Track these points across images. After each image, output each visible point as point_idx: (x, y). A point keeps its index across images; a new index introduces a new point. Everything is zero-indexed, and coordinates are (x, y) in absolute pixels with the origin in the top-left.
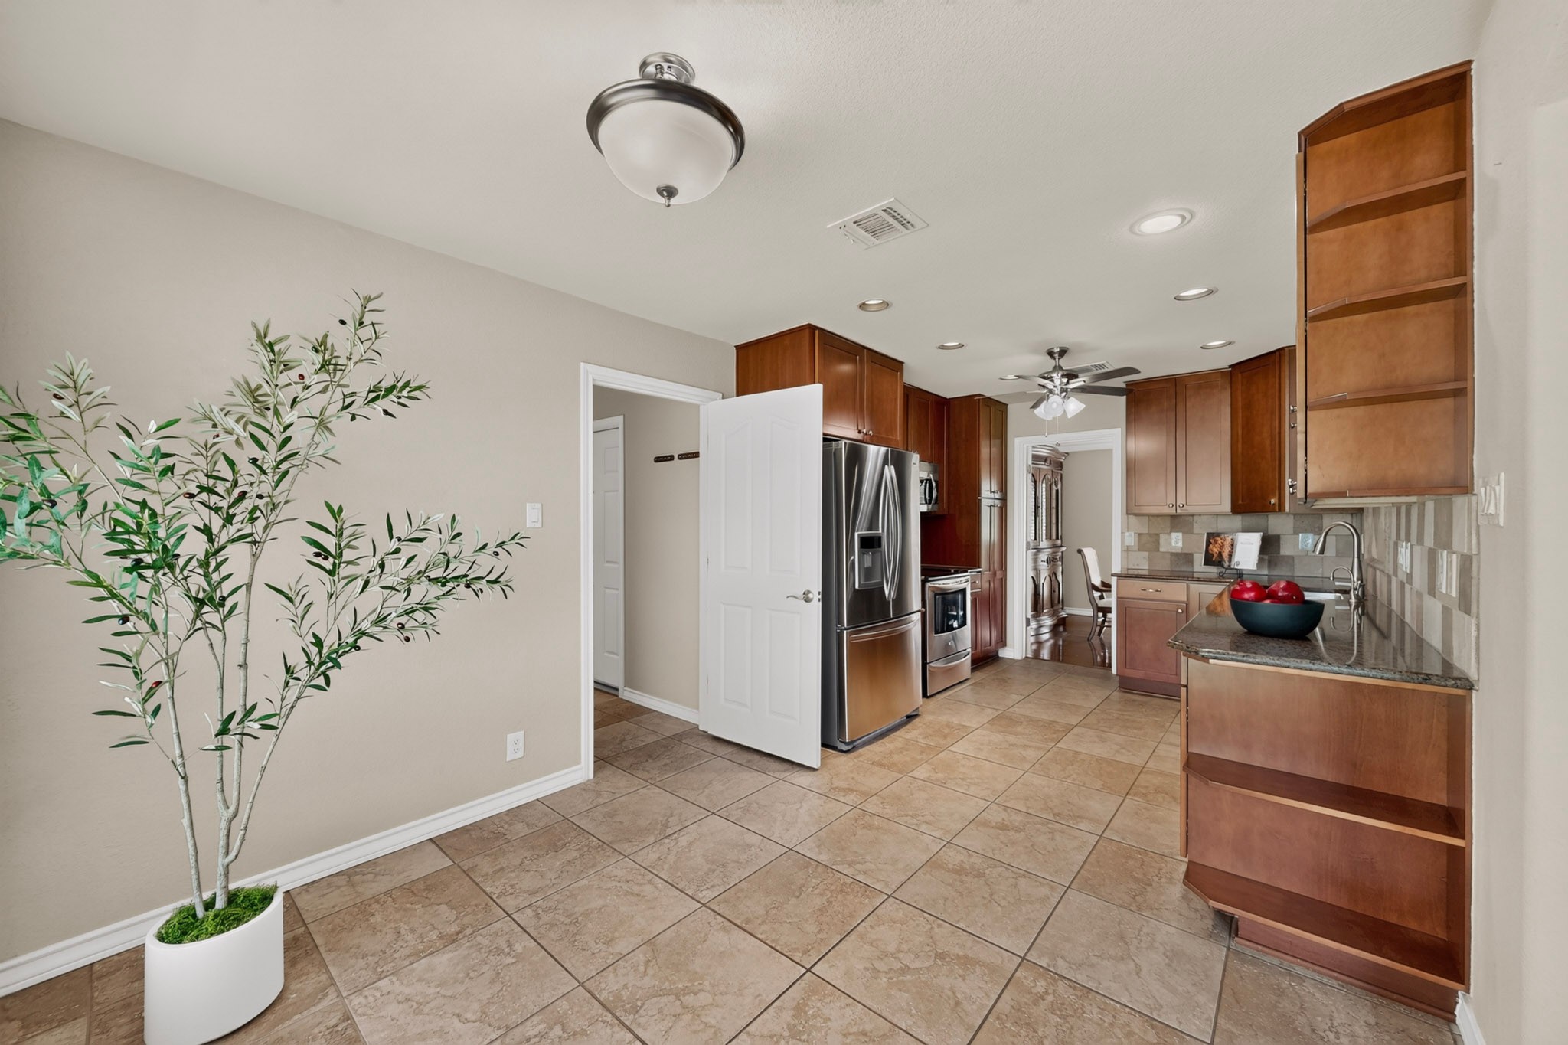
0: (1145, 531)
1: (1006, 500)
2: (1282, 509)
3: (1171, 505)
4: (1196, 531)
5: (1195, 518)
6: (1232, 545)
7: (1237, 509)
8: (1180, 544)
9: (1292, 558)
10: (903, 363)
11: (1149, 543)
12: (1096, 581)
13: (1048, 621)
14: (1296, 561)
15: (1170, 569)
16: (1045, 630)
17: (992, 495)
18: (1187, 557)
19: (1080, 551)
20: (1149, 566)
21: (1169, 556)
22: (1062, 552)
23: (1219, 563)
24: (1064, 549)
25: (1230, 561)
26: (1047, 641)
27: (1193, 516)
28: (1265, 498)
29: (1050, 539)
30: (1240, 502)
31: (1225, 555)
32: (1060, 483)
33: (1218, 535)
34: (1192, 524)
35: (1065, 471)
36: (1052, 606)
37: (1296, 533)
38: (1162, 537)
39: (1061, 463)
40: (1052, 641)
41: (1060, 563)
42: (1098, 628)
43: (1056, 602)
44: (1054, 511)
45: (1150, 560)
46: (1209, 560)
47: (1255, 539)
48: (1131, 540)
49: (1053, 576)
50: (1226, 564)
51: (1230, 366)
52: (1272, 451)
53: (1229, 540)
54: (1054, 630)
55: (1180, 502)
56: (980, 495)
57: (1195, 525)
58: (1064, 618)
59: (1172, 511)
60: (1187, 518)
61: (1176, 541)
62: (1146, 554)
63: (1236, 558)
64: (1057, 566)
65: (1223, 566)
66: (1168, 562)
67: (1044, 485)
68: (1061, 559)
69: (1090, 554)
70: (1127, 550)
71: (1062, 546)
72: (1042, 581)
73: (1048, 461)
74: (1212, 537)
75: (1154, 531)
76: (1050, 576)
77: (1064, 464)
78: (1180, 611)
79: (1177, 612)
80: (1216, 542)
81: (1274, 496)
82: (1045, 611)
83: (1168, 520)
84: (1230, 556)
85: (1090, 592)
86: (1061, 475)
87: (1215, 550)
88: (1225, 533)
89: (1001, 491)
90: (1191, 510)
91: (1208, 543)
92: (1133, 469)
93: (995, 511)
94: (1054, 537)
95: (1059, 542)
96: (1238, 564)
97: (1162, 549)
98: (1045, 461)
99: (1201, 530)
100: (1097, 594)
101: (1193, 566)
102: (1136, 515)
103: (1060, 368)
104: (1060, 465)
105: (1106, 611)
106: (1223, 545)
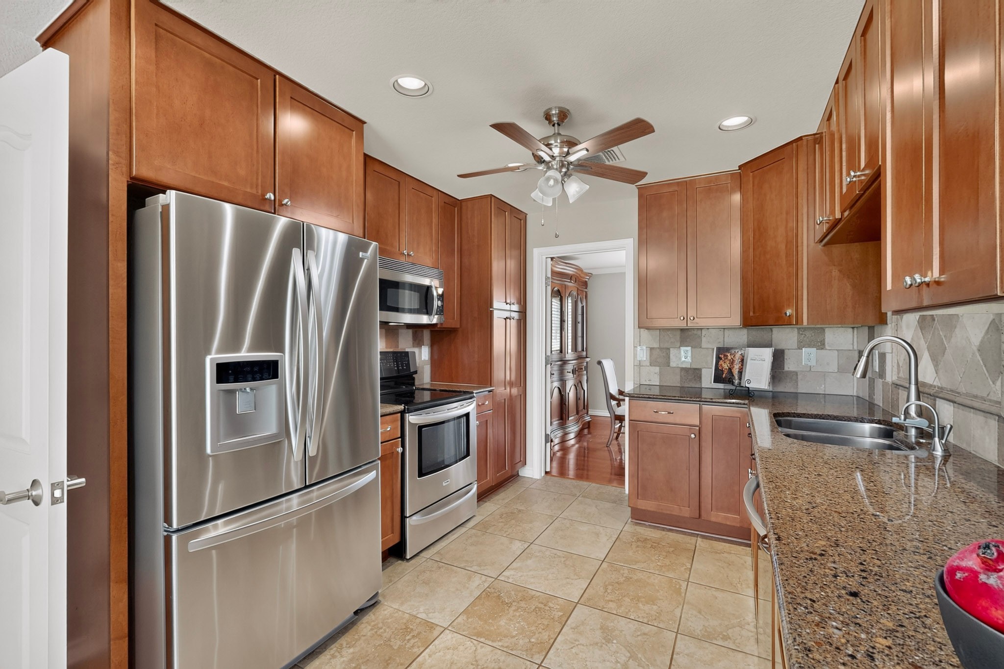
0: (656, 345)
1: (525, 313)
2: (799, 322)
3: (682, 318)
4: (704, 345)
5: (704, 332)
6: (742, 361)
7: (748, 322)
8: (689, 359)
9: (796, 373)
10: (365, 123)
11: (660, 357)
12: (614, 390)
13: (573, 429)
14: (800, 377)
15: (679, 385)
16: (572, 436)
17: (508, 307)
18: (695, 373)
19: (600, 363)
20: (661, 381)
21: (678, 371)
22: (587, 362)
23: (730, 381)
24: (588, 360)
25: (740, 379)
26: (573, 445)
27: (701, 329)
28: (779, 310)
29: (576, 351)
30: (751, 314)
31: (736, 372)
32: (584, 300)
33: (728, 350)
34: (700, 337)
35: (590, 290)
36: (577, 413)
37: (800, 348)
38: (673, 352)
39: (586, 281)
40: (577, 446)
41: (585, 372)
42: (615, 435)
43: (582, 406)
44: (580, 326)
45: (661, 374)
46: (718, 379)
47: (767, 354)
48: (643, 354)
49: (578, 385)
50: (736, 382)
51: (740, 167)
52: (787, 255)
53: (738, 356)
54: (580, 435)
55: (692, 313)
56: (491, 306)
57: (704, 339)
58: (589, 422)
59: (683, 325)
60: (695, 332)
61: (684, 356)
62: (657, 369)
63: (747, 376)
64: (582, 375)
65: (733, 384)
66: (678, 378)
67: (570, 301)
68: (586, 368)
69: (608, 364)
70: (639, 365)
71: (587, 357)
72: (568, 391)
73: (574, 278)
74: (722, 352)
75: (666, 345)
76: (575, 385)
77: (588, 282)
78: (693, 436)
79: (690, 437)
80: (726, 356)
81: (789, 306)
82: (570, 419)
83: (679, 332)
84: (741, 373)
85: (609, 402)
86: (586, 292)
87: (725, 366)
88: (736, 348)
89: (519, 303)
90: (701, 323)
91: (718, 359)
92: (644, 284)
93: (513, 324)
94: (580, 349)
95: (584, 353)
96: (749, 381)
97: (673, 364)
98: (571, 279)
99: (710, 343)
100: (614, 403)
101: (701, 382)
102: (648, 329)
103: (559, 134)
104: (585, 284)
105: (621, 418)
106: (733, 360)
